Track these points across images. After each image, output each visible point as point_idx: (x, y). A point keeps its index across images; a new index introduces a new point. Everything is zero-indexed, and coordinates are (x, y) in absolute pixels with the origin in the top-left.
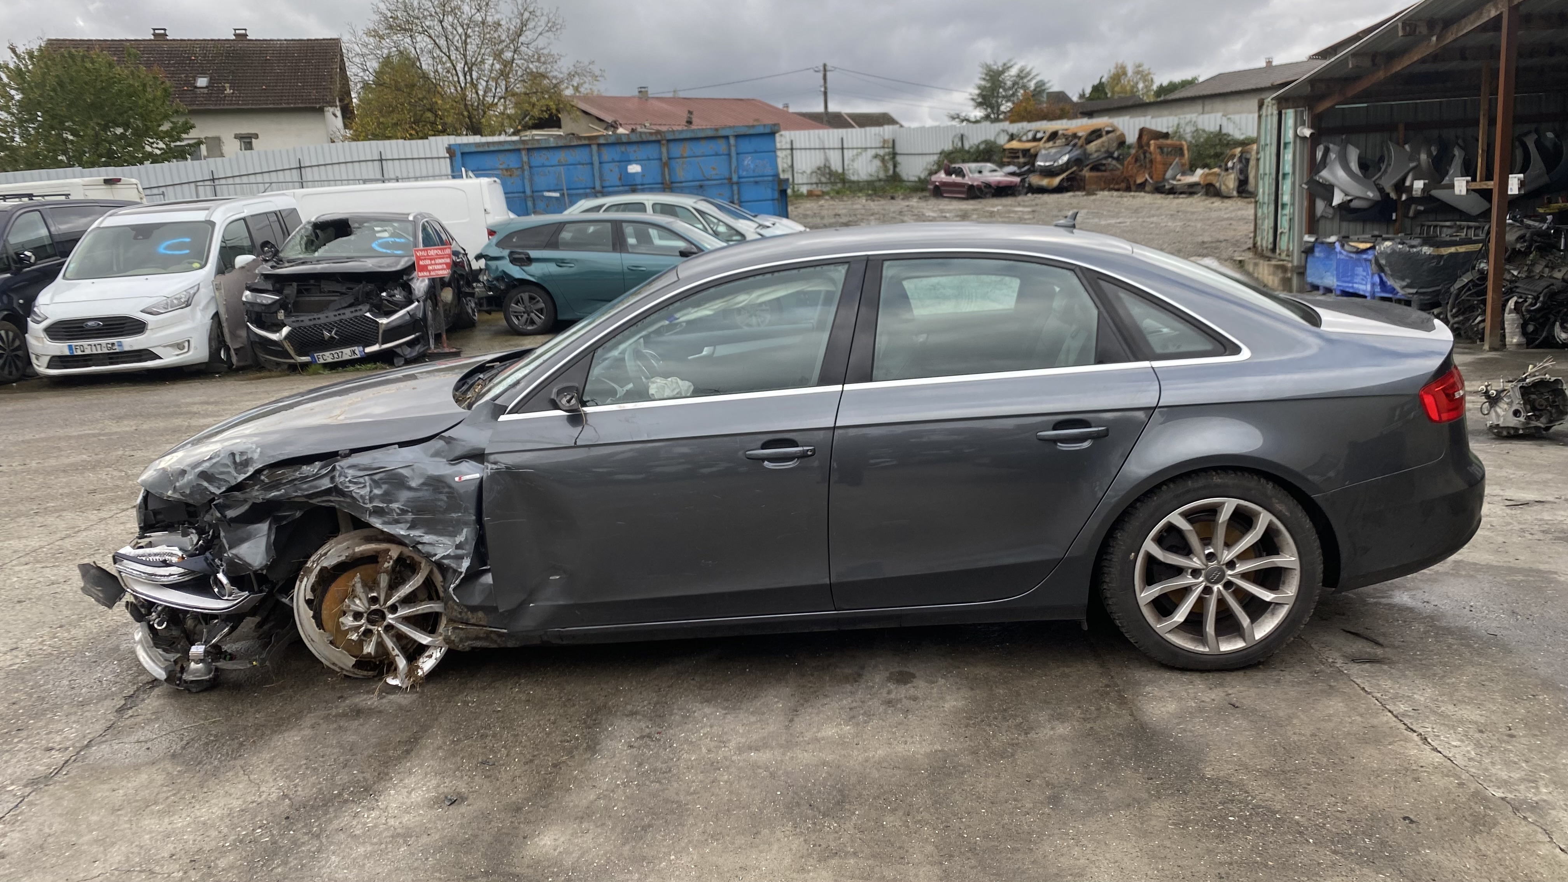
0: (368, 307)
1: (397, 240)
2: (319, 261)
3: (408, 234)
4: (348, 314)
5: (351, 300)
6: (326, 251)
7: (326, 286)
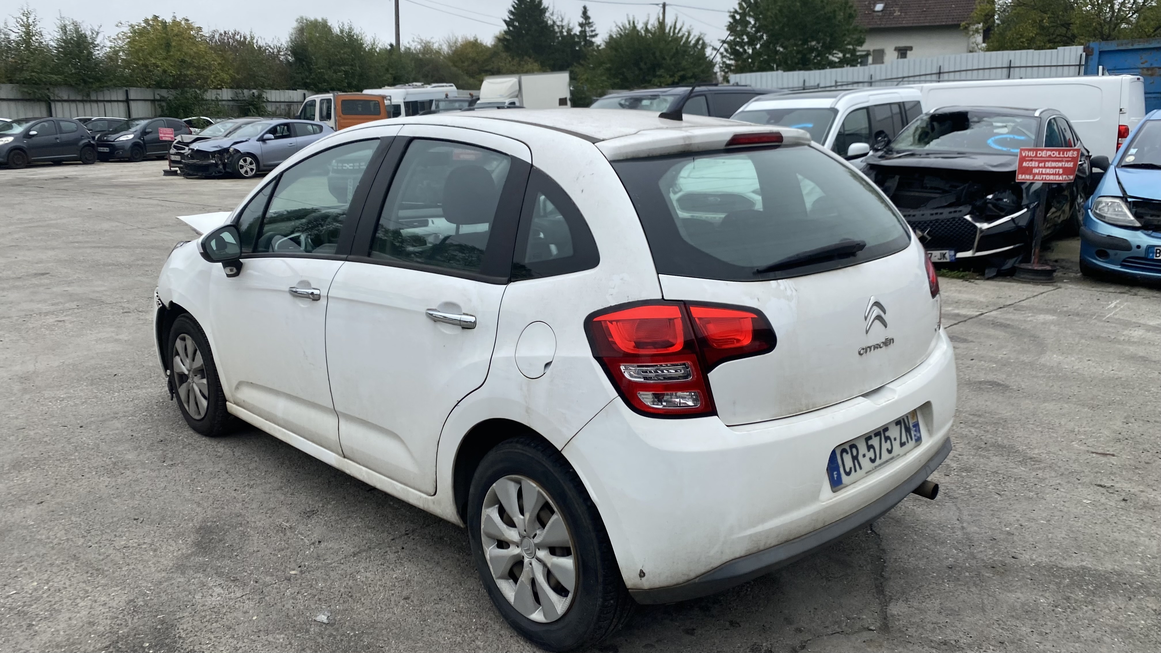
0: (969, 208)
1: (1016, 137)
2: (928, 154)
3: (1031, 132)
4: (946, 214)
5: (953, 200)
6: (937, 144)
7: (929, 182)
